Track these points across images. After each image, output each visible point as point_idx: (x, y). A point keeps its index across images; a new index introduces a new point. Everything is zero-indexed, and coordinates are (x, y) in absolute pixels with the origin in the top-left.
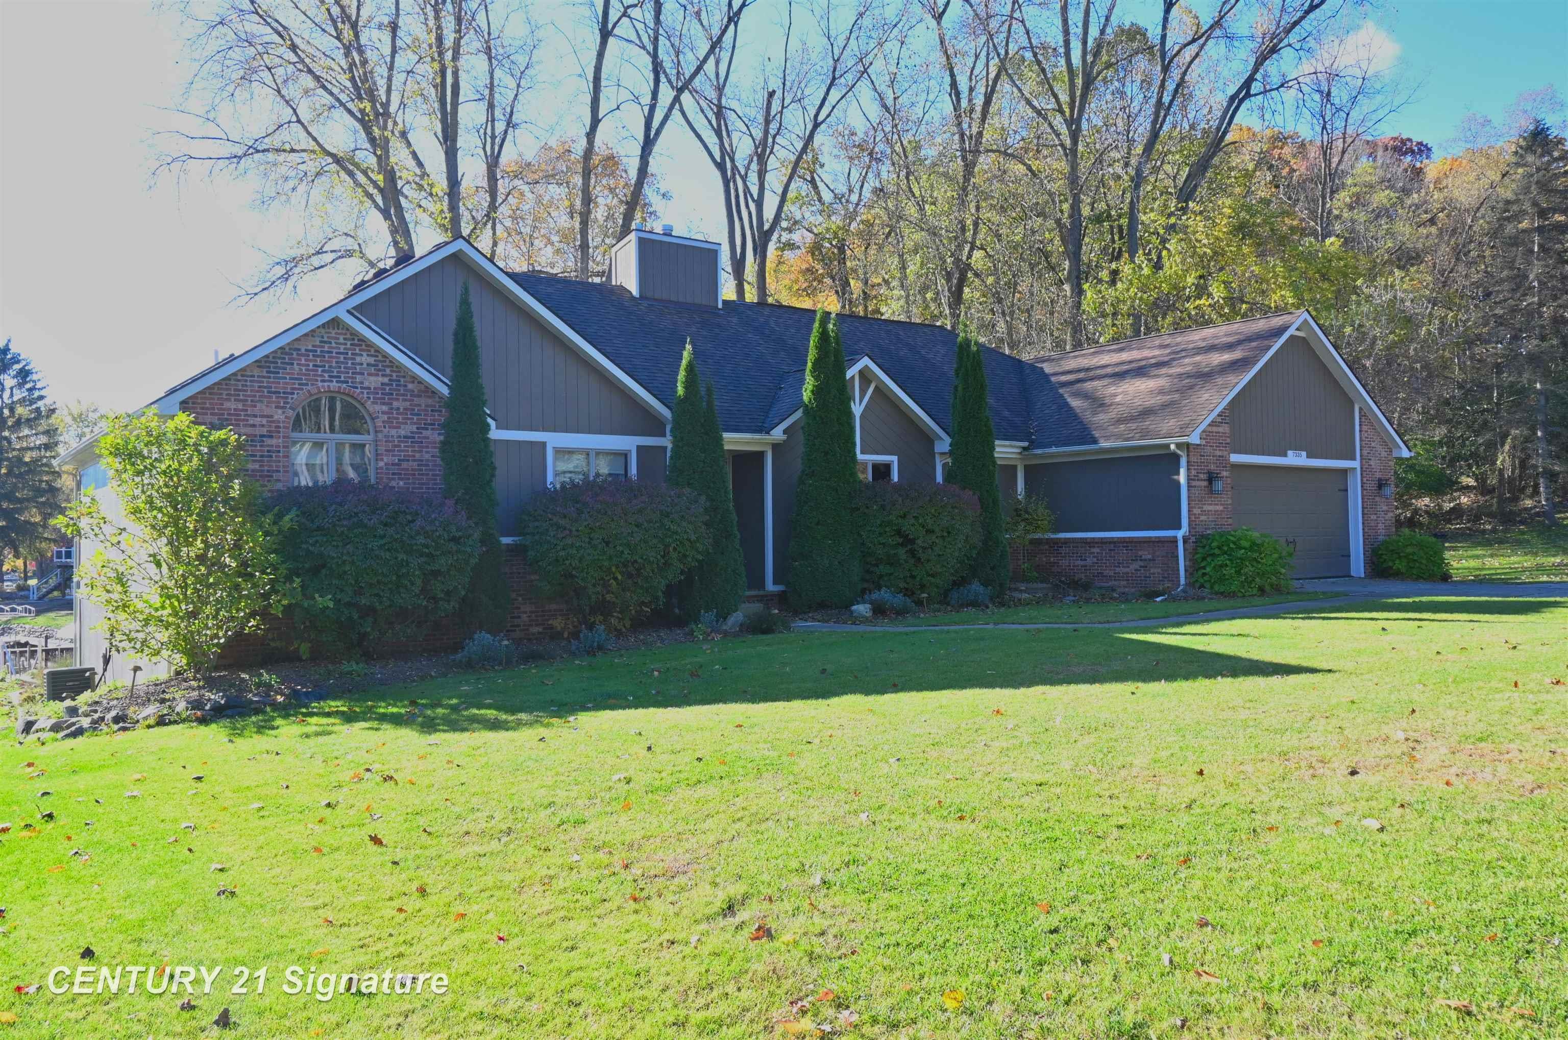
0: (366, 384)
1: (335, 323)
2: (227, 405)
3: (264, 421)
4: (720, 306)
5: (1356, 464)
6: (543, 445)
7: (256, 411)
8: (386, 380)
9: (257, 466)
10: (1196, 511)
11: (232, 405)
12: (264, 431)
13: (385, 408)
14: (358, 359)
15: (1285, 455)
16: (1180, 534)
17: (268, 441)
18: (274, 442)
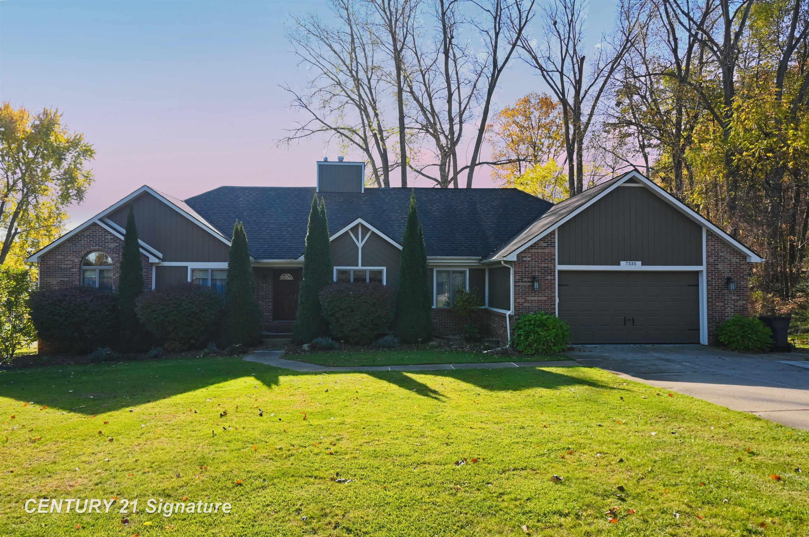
0: (110, 246)
1: (95, 224)
2: (58, 257)
3: (71, 263)
4: (363, 192)
5: (703, 268)
6: (187, 267)
7: (68, 259)
8: (117, 244)
9: (68, 279)
10: (521, 300)
11: (59, 257)
12: (71, 266)
13: (116, 255)
14: (107, 237)
15: (619, 264)
16: (508, 313)
17: (72, 270)
18: (74, 270)
